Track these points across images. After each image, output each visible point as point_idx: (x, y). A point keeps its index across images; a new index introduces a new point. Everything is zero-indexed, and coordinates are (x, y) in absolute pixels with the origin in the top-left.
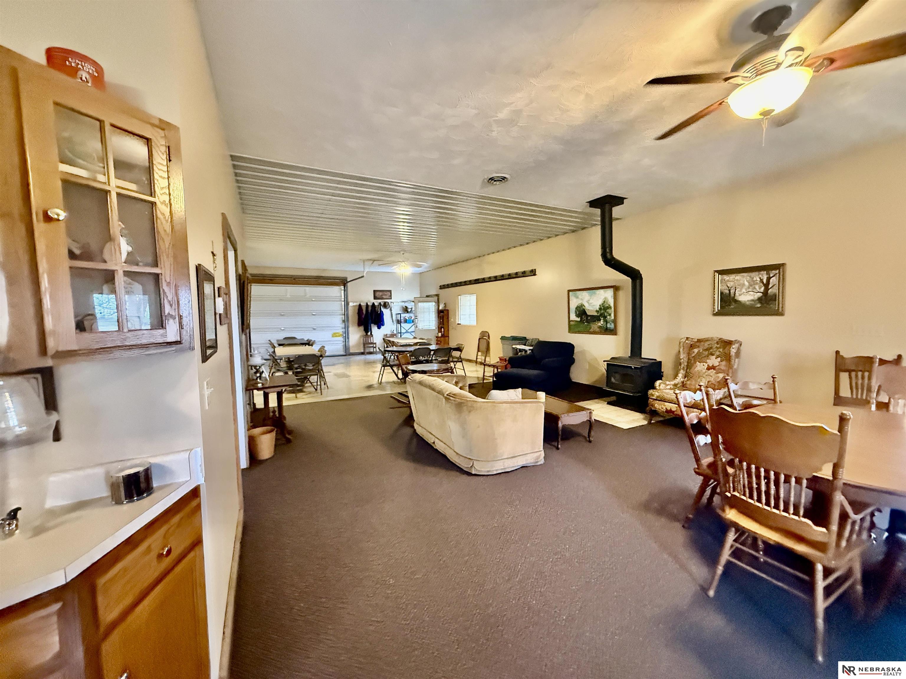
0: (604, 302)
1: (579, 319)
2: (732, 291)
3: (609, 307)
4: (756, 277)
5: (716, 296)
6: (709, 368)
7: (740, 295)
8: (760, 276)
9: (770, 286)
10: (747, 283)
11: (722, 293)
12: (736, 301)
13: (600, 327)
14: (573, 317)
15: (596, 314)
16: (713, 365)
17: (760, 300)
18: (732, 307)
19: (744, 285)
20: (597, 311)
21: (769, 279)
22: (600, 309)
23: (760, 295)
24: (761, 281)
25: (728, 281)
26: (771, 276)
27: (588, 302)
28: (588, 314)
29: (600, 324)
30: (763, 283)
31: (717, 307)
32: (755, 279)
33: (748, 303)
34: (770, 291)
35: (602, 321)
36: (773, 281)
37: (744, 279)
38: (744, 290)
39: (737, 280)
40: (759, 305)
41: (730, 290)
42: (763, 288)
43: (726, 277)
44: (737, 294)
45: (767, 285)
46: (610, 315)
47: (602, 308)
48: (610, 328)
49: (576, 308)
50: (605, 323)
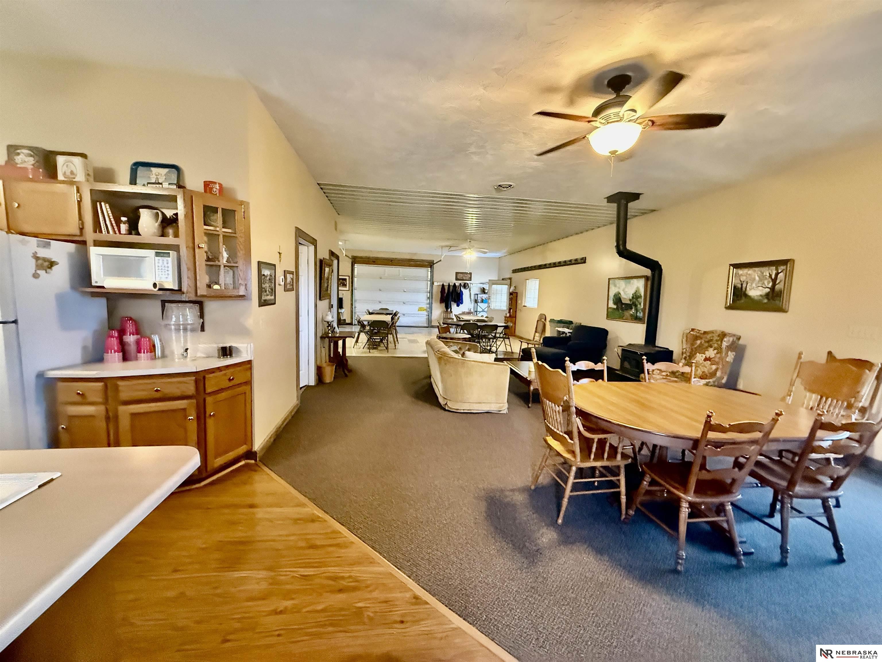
0: (636, 291)
1: (615, 307)
2: (744, 286)
3: (640, 297)
4: (767, 271)
5: (729, 290)
6: (706, 359)
7: (750, 289)
8: (770, 272)
9: (777, 283)
10: (757, 278)
11: (735, 287)
12: (746, 295)
13: (631, 315)
14: (612, 305)
15: (629, 302)
16: (709, 357)
17: (767, 295)
18: (742, 301)
19: (755, 279)
20: (630, 300)
21: (777, 274)
22: (633, 297)
23: (768, 290)
24: (770, 276)
25: (741, 275)
26: (779, 271)
27: (623, 290)
28: (623, 302)
29: (631, 313)
30: (772, 278)
31: (730, 301)
32: (765, 274)
33: (756, 298)
34: (777, 287)
35: (633, 309)
36: (781, 276)
37: (754, 273)
38: (754, 285)
39: (749, 274)
40: (766, 301)
41: (742, 285)
42: (771, 284)
43: (740, 272)
44: (748, 289)
45: (774, 281)
46: (640, 304)
47: (635, 297)
48: (639, 316)
49: (614, 296)
50: (636, 312)
